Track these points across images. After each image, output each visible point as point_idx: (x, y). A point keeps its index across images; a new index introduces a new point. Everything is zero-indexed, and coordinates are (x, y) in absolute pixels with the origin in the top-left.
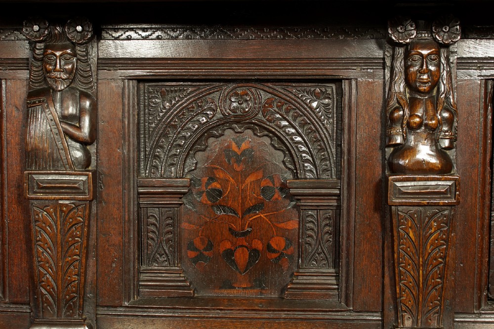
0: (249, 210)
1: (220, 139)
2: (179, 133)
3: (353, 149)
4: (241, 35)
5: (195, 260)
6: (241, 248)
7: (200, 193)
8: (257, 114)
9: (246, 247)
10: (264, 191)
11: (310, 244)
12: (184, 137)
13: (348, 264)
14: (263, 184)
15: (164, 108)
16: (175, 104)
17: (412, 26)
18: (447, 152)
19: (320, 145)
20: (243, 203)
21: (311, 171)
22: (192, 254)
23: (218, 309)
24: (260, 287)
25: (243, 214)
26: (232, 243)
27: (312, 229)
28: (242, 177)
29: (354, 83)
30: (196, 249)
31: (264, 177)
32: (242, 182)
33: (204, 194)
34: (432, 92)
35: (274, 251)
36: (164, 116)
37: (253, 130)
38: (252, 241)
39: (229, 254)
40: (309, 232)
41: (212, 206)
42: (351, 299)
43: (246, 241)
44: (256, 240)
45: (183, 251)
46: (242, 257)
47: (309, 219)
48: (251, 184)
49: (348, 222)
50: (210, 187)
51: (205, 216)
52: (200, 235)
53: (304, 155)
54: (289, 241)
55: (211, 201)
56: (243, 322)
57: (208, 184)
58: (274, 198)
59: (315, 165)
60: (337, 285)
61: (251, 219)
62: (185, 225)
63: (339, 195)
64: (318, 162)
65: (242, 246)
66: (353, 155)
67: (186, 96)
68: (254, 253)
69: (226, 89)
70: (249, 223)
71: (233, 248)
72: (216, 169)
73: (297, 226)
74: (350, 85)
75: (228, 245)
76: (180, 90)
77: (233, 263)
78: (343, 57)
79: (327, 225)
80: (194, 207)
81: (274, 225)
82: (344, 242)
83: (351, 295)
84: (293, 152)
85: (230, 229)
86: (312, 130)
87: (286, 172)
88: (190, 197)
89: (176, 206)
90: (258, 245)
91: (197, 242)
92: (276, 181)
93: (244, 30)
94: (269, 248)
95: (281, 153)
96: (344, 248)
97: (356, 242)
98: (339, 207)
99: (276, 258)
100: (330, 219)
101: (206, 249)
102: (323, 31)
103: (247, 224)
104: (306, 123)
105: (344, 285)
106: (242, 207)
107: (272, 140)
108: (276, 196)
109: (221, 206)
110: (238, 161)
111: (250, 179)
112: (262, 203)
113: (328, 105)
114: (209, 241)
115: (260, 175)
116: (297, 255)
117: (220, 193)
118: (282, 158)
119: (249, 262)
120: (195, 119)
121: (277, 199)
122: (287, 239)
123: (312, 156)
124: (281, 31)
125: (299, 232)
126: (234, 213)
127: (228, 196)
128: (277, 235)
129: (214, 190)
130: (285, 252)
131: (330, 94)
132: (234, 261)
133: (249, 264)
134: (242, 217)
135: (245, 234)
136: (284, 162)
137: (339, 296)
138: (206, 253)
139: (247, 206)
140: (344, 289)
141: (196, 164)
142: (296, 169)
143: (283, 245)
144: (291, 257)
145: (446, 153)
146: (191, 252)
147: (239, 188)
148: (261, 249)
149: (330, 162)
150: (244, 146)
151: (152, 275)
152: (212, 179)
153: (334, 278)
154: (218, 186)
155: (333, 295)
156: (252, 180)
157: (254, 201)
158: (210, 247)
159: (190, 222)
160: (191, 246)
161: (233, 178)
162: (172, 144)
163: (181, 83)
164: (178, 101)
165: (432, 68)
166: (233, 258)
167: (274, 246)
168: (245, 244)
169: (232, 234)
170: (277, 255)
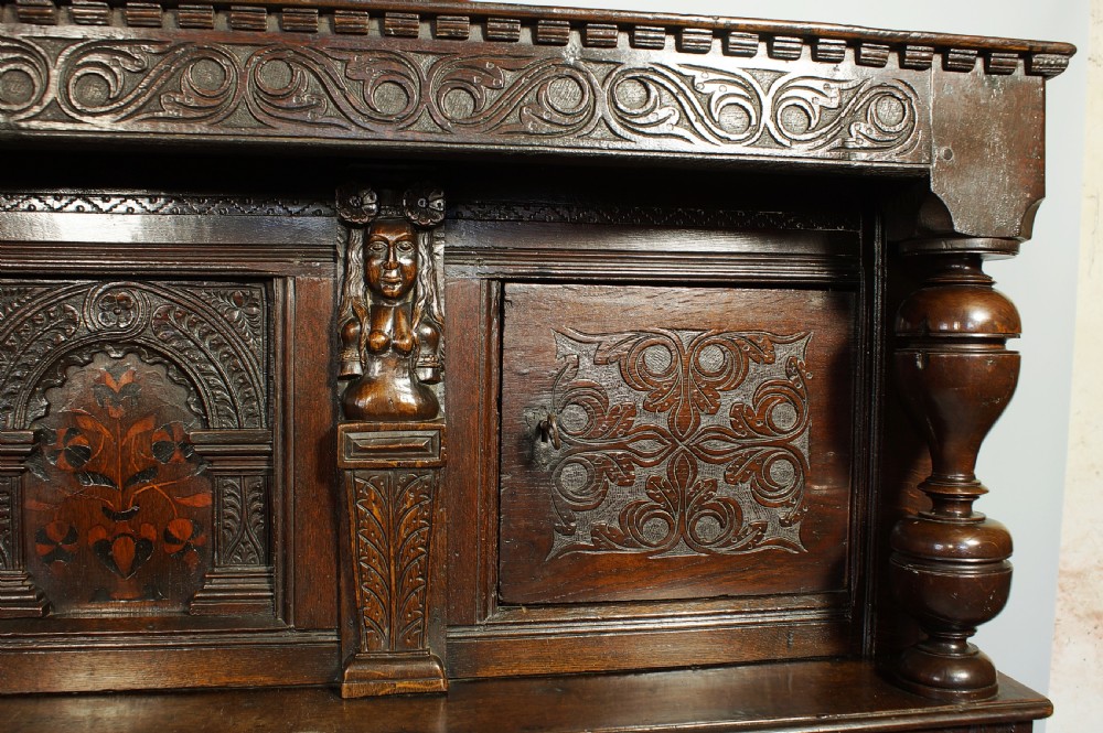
0: (134, 479)
1: (85, 368)
2: (19, 358)
3: (291, 381)
5: (49, 559)
6: (122, 538)
7: (55, 453)
8: (144, 330)
9: (131, 536)
10: (159, 448)
11: (230, 530)
12: (28, 366)
13: (285, 559)
14: (156, 437)
16: (11, 314)
17: (372, 198)
18: (431, 386)
19: (242, 378)
20: (124, 469)
21: (229, 416)
22: (43, 549)
23: (81, 635)
24: (154, 597)
25: (125, 485)
26: (108, 530)
27: (233, 506)
28: (121, 427)
29: (291, 283)
30: (49, 541)
31: (156, 426)
32: (124, 435)
33: (62, 455)
34: (407, 297)
35: (174, 541)
37: (139, 354)
38: (140, 526)
39: (104, 547)
40: (230, 511)
41: (75, 473)
42: (292, 612)
43: (130, 526)
44: (147, 525)
45: (29, 544)
46: (124, 551)
47: (228, 491)
48: (136, 438)
49: (285, 495)
50: (71, 443)
51: (63, 489)
52: (56, 518)
53: (218, 392)
54: (199, 526)
55: (73, 465)
56: (122, 653)
57: (68, 438)
58: (173, 459)
59: (235, 408)
60: (272, 591)
61: (137, 492)
62: (31, 504)
63: (269, 454)
64: (239, 403)
65: (124, 534)
66: (291, 392)
68: (144, 545)
69: (93, 291)
70: (134, 499)
71: (110, 539)
72: (81, 414)
73: (210, 502)
74: (285, 284)
75: (102, 534)
76: (19, 292)
77: (111, 560)
78: (272, 243)
79: (255, 499)
80: (46, 475)
81: (175, 502)
82: (279, 525)
83: (292, 606)
84: (200, 388)
85: (104, 509)
86: (230, 355)
87: (192, 420)
88: (38, 460)
89: (15, 474)
90: (151, 533)
91: (52, 530)
92: (176, 433)
94: (168, 538)
95: (182, 390)
96: (279, 534)
97: (297, 525)
98: (270, 472)
99: (178, 552)
100: (260, 490)
101: (66, 541)
102: (242, 203)
103: (132, 499)
104: (222, 344)
105: (281, 591)
106: (122, 473)
107: (168, 370)
108: (177, 455)
109: (89, 472)
110: (116, 403)
111: (136, 430)
112: (155, 468)
113: (255, 316)
114: (71, 528)
115: (151, 422)
116: (210, 547)
117: (88, 453)
118: (184, 398)
119: (137, 557)
120: (44, 337)
121: (177, 461)
122: (196, 522)
123: (231, 395)
125: (213, 512)
126: (111, 483)
127: (99, 458)
128: (179, 517)
129: (77, 448)
130: (192, 542)
131: (257, 300)
132: (111, 557)
133: (135, 562)
134: (124, 489)
135: (128, 516)
136: (188, 404)
137: (275, 610)
138: (67, 547)
139: (131, 473)
140: (280, 597)
141: (48, 407)
142: (206, 414)
143: (189, 530)
144: (202, 549)
145: (427, 389)
146: (43, 546)
147: (117, 446)
148: (155, 538)
149: (259, 403)
150: (125, 379)
152: (73, 431)
153: (265, 580)
154: (84, 443)
155: (265, 606)
156: (139, 432)
157: (141, 464)
158: (72, 536)
159: (39, 499)
160: (43, 537)
161: (108, 429)
162: (7, 377)
164: (16, 310)
165: (406, 262)
166: (110, 553)
167: (175, 533)
168: (129, 530)
169: (108, 516)
170: (180, 547)
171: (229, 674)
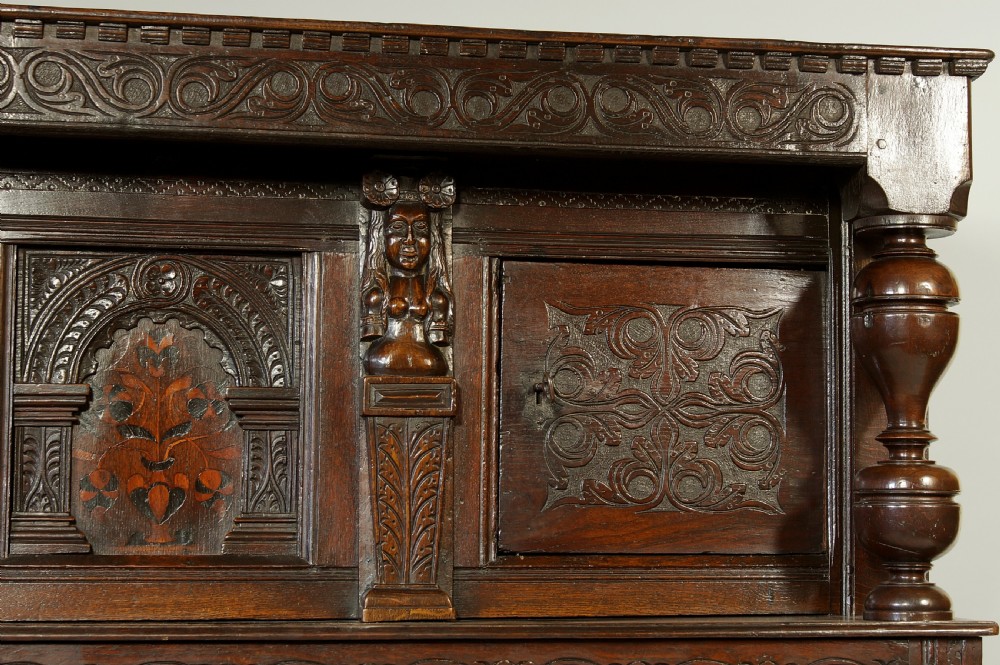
0: (170, 432)
1: (131, 332)
2: (73, 322)
4: (166, 189)
5: (92, 504)
6: (158, 487)
7: (100, 408)
8: (184, 298)
9: (166, 485)
10: (194, 405)
11: (256, 479)
12: (80, 328)
14: (191, 395)
15: (52, 287)
16: (68, 282)
17: (393, 184)
19: (271, 342)
20: (162, 423)
21: (259, 376)
23: (126, 568)
24: (185, 542)
25: (162, 438)
26: (145, 479)
27: (259, 459)
28: (161, 385)
29: (318, 257)
30: (93, 488)
31: (192, 385)
32: (162, 393)
33: (106, 410)
34: (421, 270)
35: (206, 490)
36: (51, 298)
37: (180, 320)
38: (174, 476)
39: (140, 495)
40: (255, 463)
41: (118, 427)
43: (165, 476)
44: (180, 475)
45: (74, 490)
46: (158, 497)
47: (256, 443)
48: (174, 396)
50: (115, 399)
52: (99, 467)
54: (227, 476)
55: (117, 419)
56: (162, 586)
57: (112, 395)
58: (206, 415)
59: (263, 369)
61: (172, 445)
62: (78, 453)
63: (297, 409)
64: (268, 365)
65: (160, 483)
67: (85, 270)
69: (141, 263)
70: (170, 451)
71: (146, 487)
72: (125, 373)
74: (313, 259)
75: (139, 483)
76: (76, 263)
77: (147, 507)
78: (303, 222)
79: (279, 452)
80: (92, 428)
81: (206, 455)
82: (305, 471)
84: (234, 351)
85: (143, 459)
86: (261, 322)
87: (224, 380)
90: (184, 482)
91: (95, 478)
92: (210, 391)
93: (169, 183)
94: (198, 487)
95: (216, 353)
98: (297, 426)
99: (208, 501)
100: (284, 443)
101: (107, 489)
102: (276, 187)
103: (168, 451)
104: (252, 312)
106: (160, 427)
107: (205, 334)
108: (209, 412)
109: (130, 425)
110: (156, 363)
111: (173, 389)
112: (189, 423)
113: (282, 287)
114: (113, 476)
115: (187, 381)
116: (236, 496)
117: (130, 408)
118: (218, 360)
119: (170, 505)
120: (97, 303)
121: (210, 417)
122: (224, 473)
123: (260, 357)
124: (221, 186)
126: (150, 436)
127: (140, 412)
128: (210, 468)
129: (121, 403)
130: (221, 491)
131: (284, 273)
132: (147, 504)
133: (168, 509)
134: (161, 442)
135: (164, 466)
136: (221, 365)
138: (108, 494)
139: (168, 427)
141: (96, 366)
142: (238, 374)
143: (218, 481)
144: (229, 498)
145: (438, 350)
146: (86, 493)
147: (156, 402)
148: (187, 487)
150: (165, 342)
151: (28, 524)
152: (118, 387)
154: (127, 399)
155: (289, 548)
156: (176, 390)
157: (177, 419)
158: (113, 484)
159: (85, 449)
160: (86, 484)
161: (148, 387)
162: (63, 338)
163: (78, 252)
164: (73, 277)
166: (146, 500)
167: (205, 483)
168: (164, 480)
169: (146, 466)
170: (209, 496)
171: (257, 608)
